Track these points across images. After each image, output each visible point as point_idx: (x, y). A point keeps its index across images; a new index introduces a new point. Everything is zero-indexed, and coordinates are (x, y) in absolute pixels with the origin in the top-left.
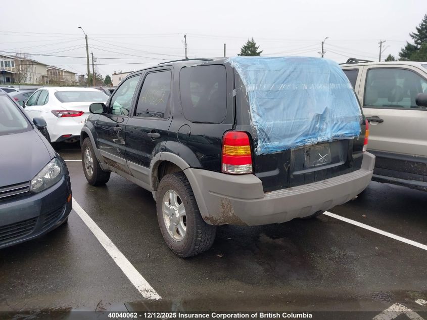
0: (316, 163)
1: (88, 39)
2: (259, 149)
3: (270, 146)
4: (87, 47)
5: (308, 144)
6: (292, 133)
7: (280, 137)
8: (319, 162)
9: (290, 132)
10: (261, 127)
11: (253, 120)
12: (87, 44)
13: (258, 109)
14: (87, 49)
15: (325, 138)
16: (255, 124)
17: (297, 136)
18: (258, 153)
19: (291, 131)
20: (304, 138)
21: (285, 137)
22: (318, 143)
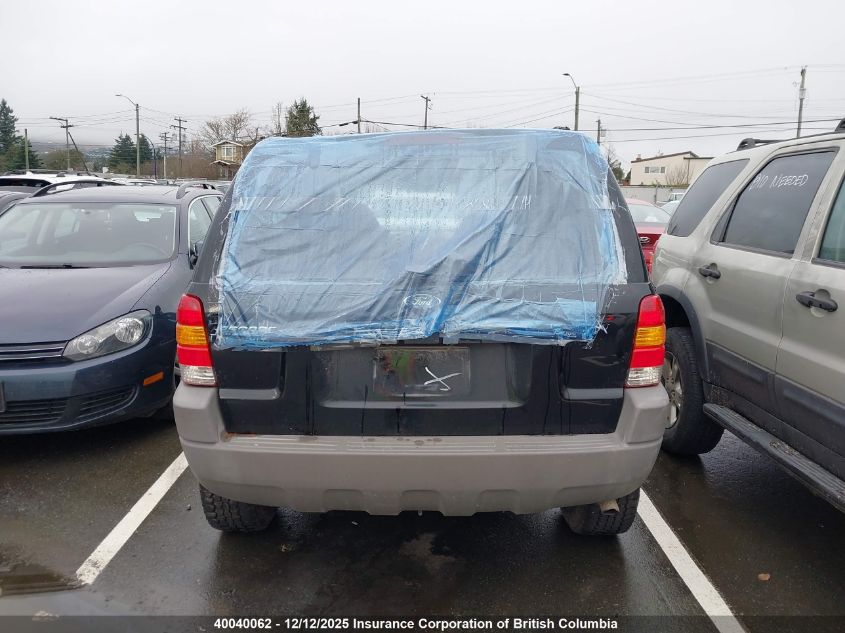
0: (412, 390)
1: (580, 95)
2: (220, 337)
3: (245, 333)
4: (577, 109)
5: (364, 341)
6: (317, 310)
7: (280, 315)
8: (424, 390)
9: (310, 307)
10: (230, 289)
11: (221, 273)
12: (577, 105)
13: (239, 251)
14: (577, 114)
15: (417, 332)
16: (219, 281)
17: (327, 320)
18: (217, 346)
19: (316, 304)
20: (349, 326)
21: (293, 317)
22: (401, 343)
